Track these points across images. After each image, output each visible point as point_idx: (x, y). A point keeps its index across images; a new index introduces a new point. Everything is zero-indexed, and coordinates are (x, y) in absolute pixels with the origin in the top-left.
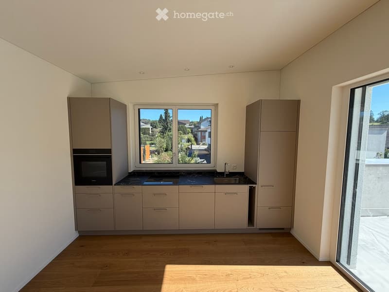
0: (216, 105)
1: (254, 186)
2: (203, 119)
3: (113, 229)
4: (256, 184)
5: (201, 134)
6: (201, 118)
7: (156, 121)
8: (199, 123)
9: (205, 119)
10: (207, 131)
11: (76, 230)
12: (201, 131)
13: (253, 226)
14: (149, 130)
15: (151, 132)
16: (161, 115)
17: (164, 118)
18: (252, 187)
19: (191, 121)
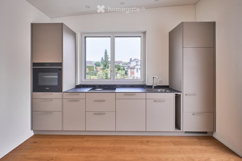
0: (145, 33)
1: (179, 94)
2: (132, 60)
3: (61, 130)
4: (181, 92)
5: (131, 70)
6: (131, 60)
7: (99, 62)
8: (130, 63)
9: (133, 60)
10: (135, 68)
11: (31, 129)
12: (131, 68)
13: (180, 130)
14: (94, 68)
15: (95, 69)
16: (102, 58)
17: (104, 59)
18: (178, 94)
19: (123, 62)
